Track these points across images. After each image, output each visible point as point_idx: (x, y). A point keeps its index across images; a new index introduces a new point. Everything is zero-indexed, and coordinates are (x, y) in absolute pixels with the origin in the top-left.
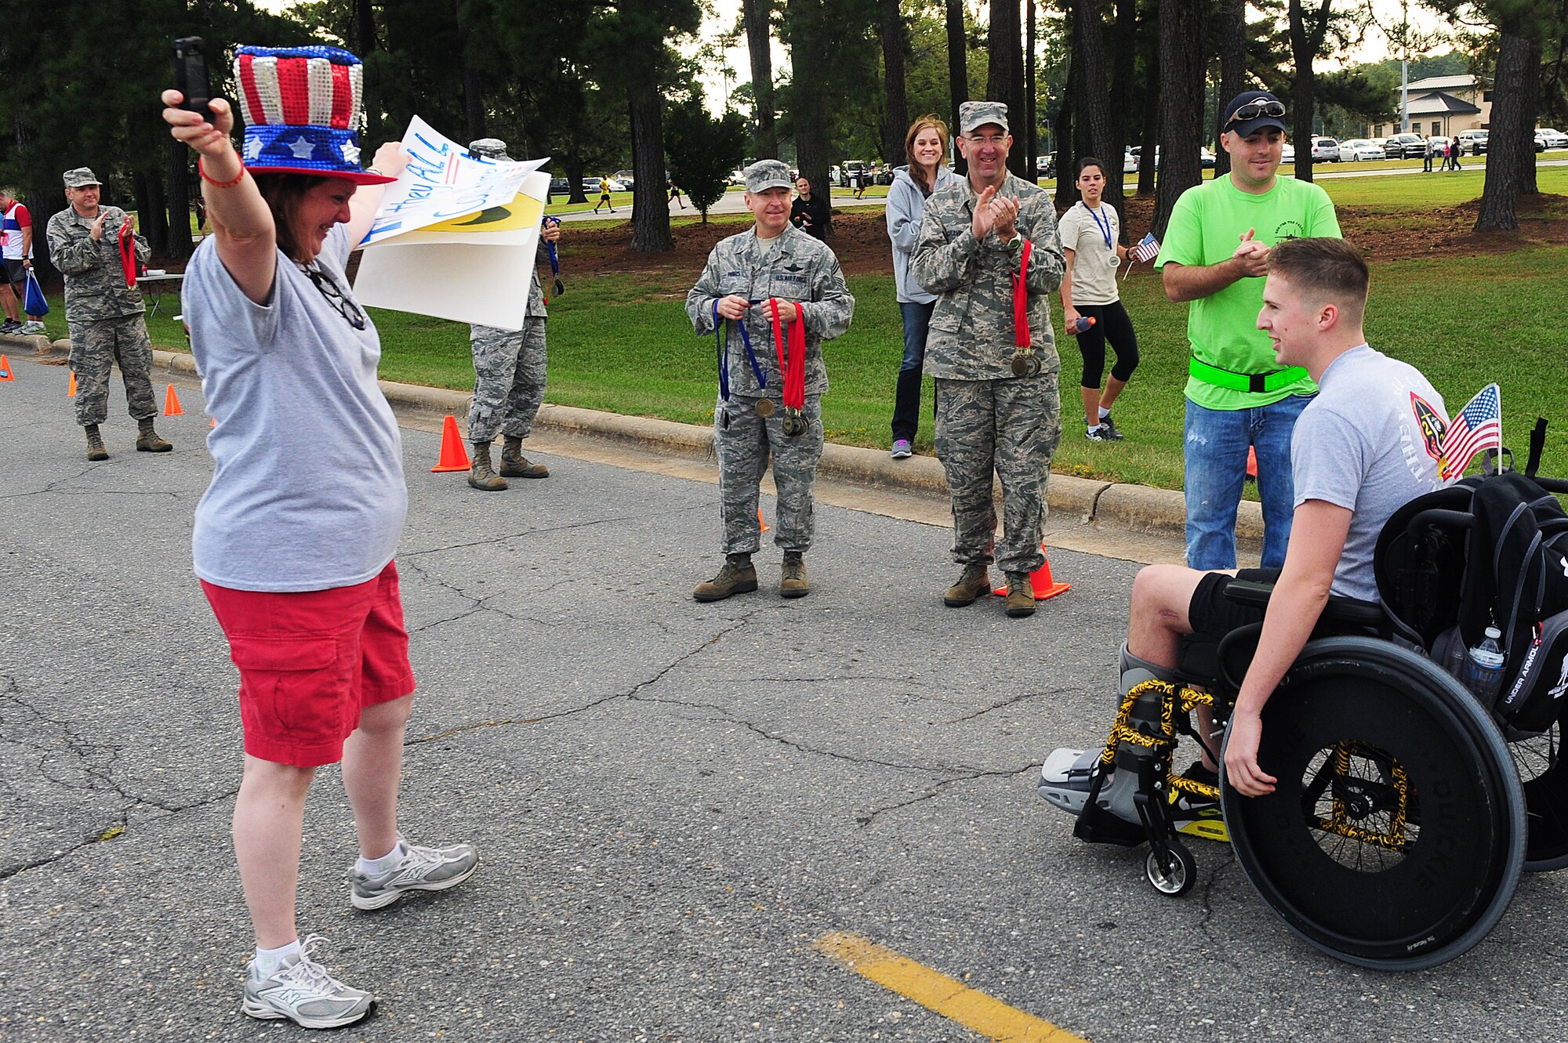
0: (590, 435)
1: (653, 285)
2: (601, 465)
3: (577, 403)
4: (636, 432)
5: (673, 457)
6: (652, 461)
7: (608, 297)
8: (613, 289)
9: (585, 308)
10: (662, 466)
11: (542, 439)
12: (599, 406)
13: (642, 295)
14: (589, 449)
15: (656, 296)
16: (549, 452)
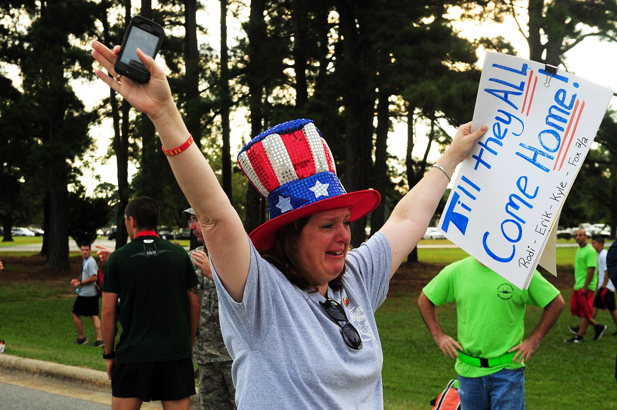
0: (46, 376)
1: (61, 289)
2: (55, 395)
3: (37, 357)
4: (75, 376)
5: (98, 391)
6: (85, 393)
7: (36, 295)
8: (38, 290)
9: (23, 300)
10: (92, 396)
11: (16, 378)
12: (51, 359)
13: (55, 294)
14: (45, 384)
15: (64, 295)
16: (22, 385)
